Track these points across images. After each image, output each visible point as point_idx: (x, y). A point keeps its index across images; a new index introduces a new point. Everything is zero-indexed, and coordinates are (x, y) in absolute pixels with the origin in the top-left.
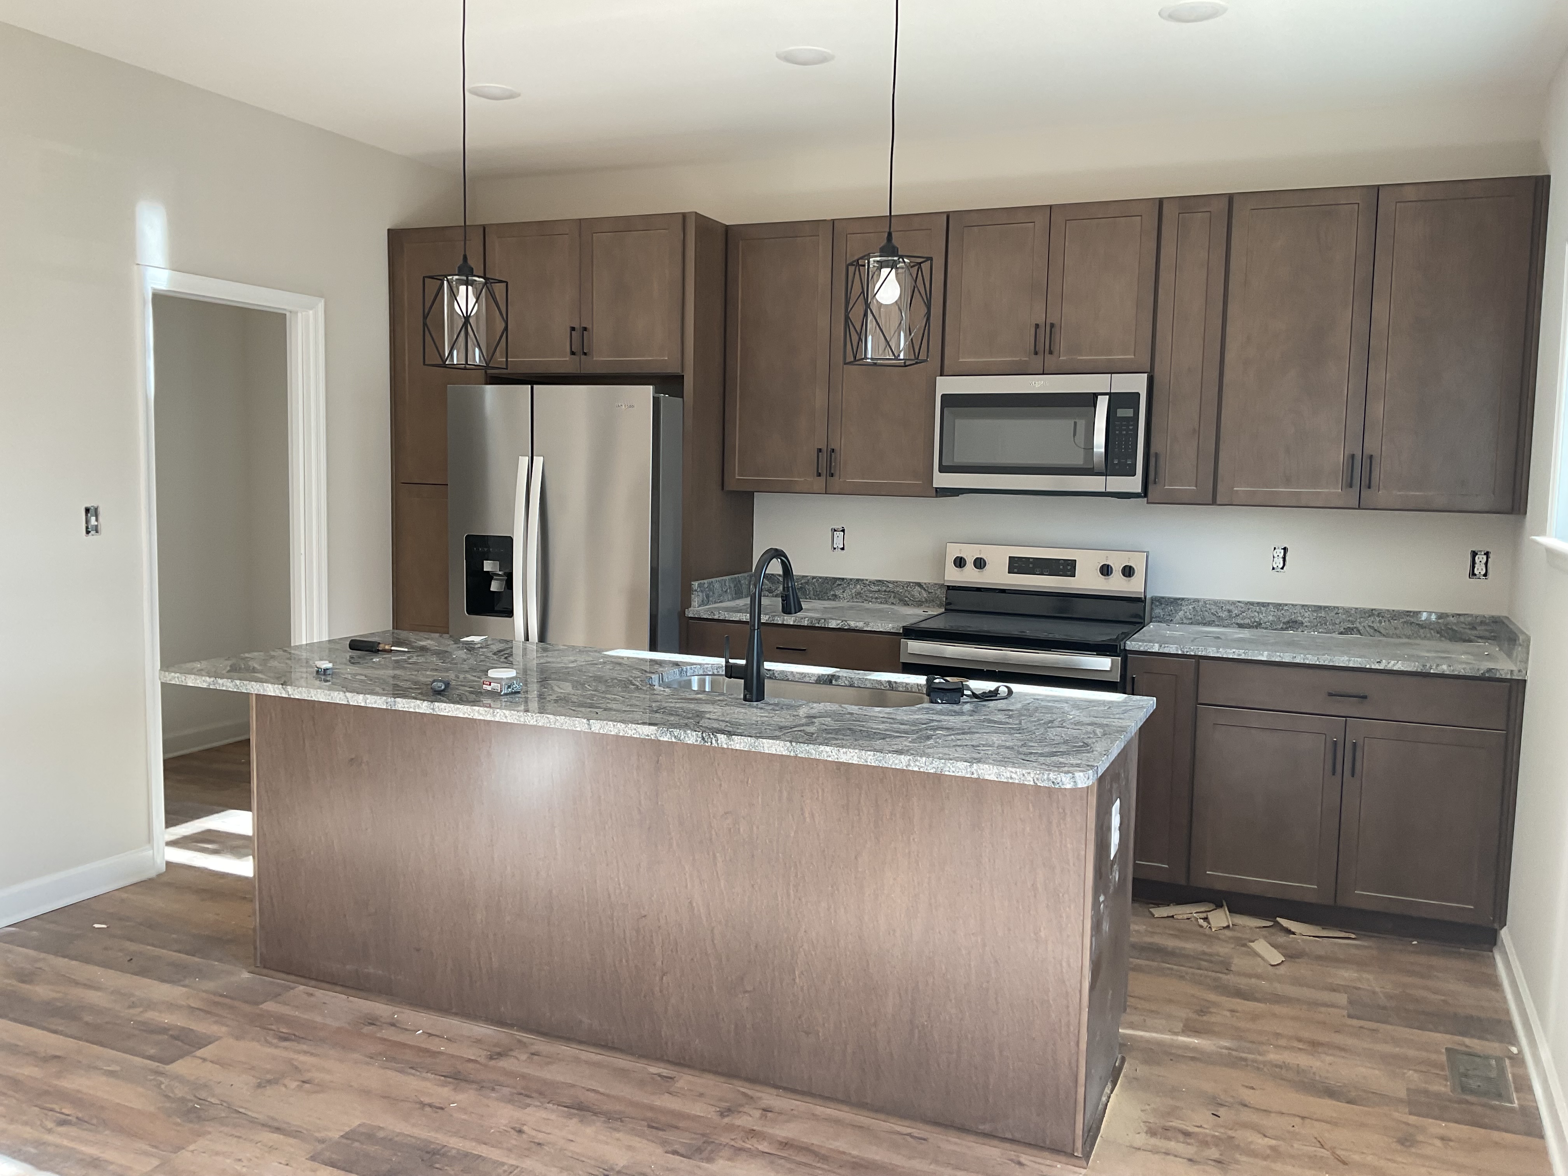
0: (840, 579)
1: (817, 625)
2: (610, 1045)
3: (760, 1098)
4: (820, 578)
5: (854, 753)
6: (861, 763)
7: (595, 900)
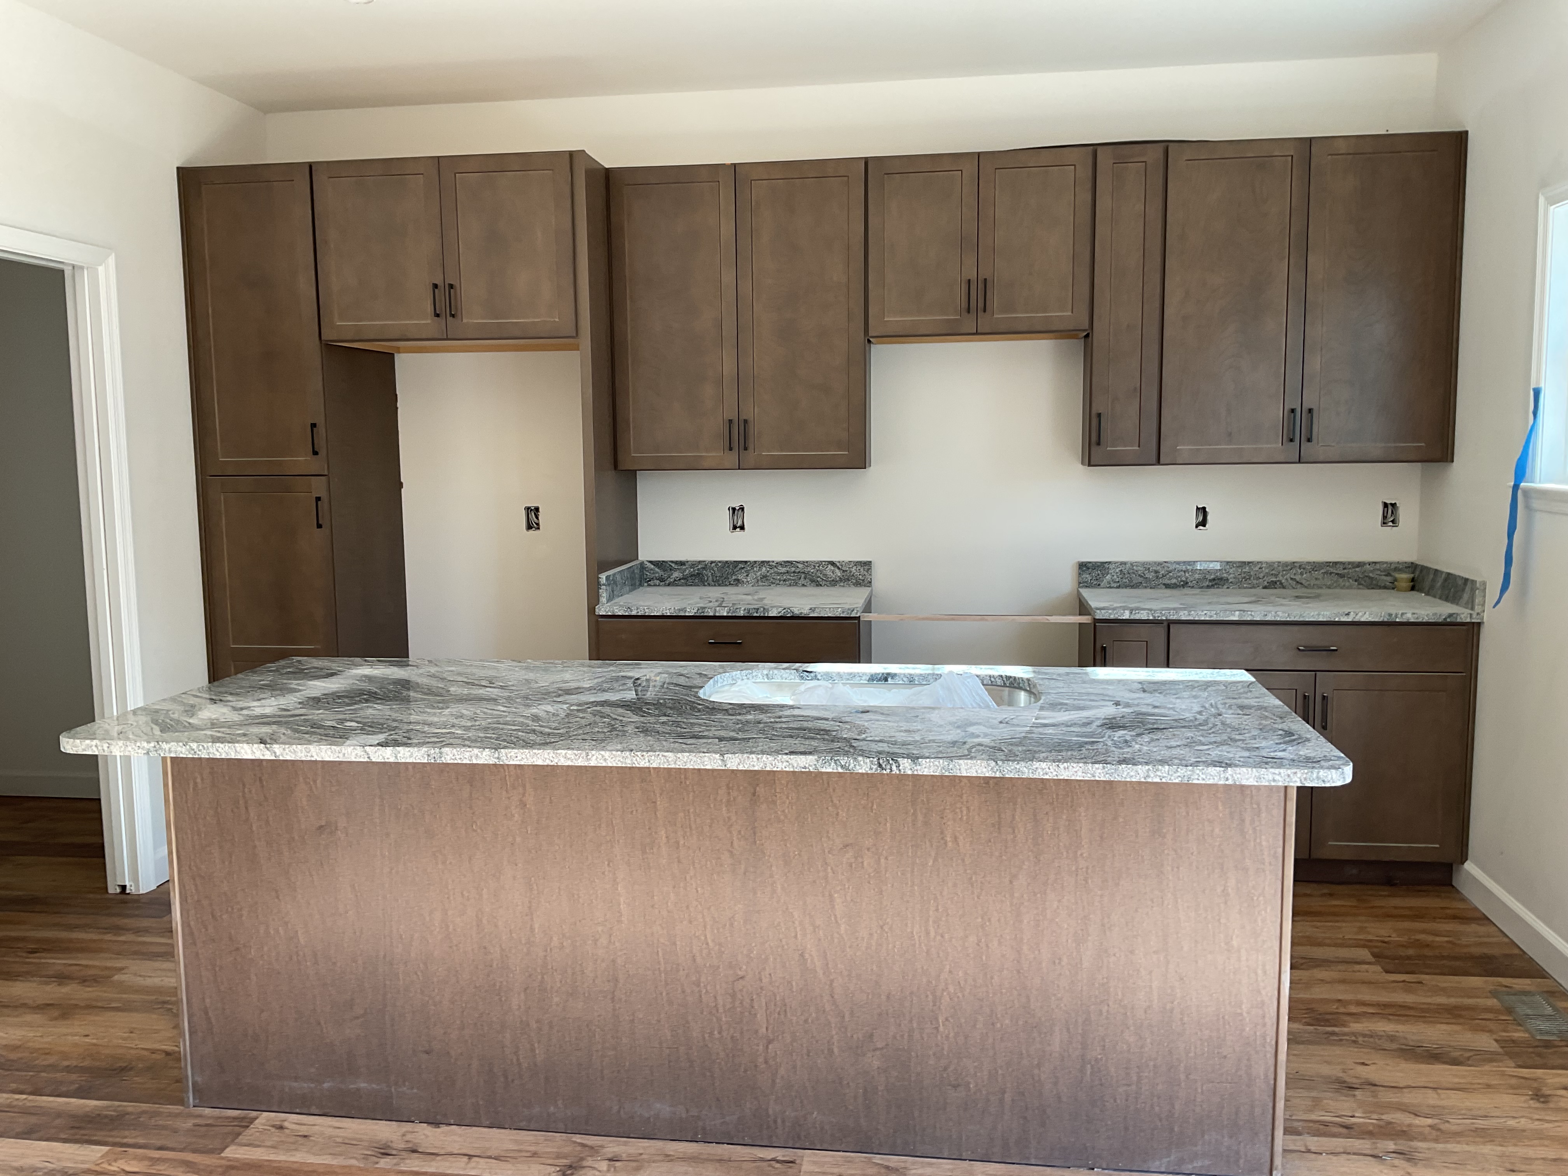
0: (742, 562)
1: (755, 615)
4: (720, 562)
5: (1078, 768)
6: (1087, 779)
7: (674, 966)
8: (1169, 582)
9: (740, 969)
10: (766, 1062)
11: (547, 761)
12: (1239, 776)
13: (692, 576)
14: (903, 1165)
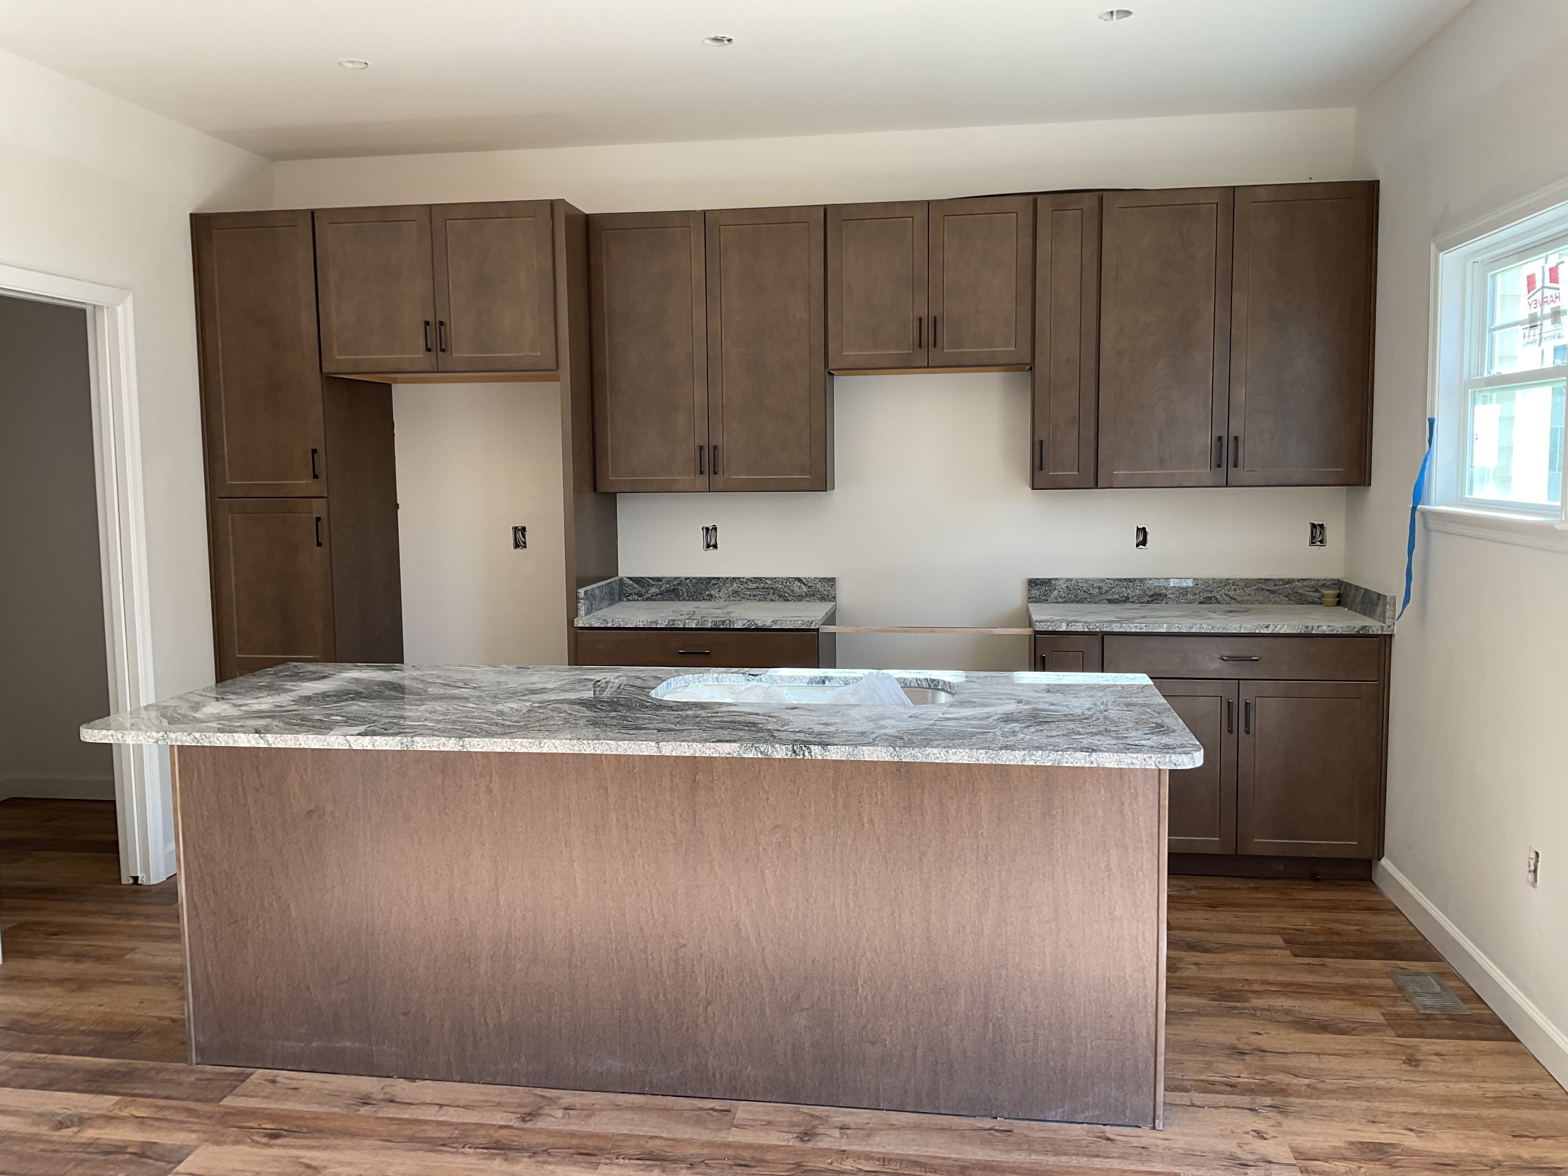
0: (714, 578)
1: (722, 626)
3: (831, 1118)
4: (694, 578)
5: (965, 753)
7: (624, 935)
8: (1111, 598)
9: (682, 938)
10: (706, 1022)
11: (505, 748)
13: (668, 591)
14: (826, 1114)
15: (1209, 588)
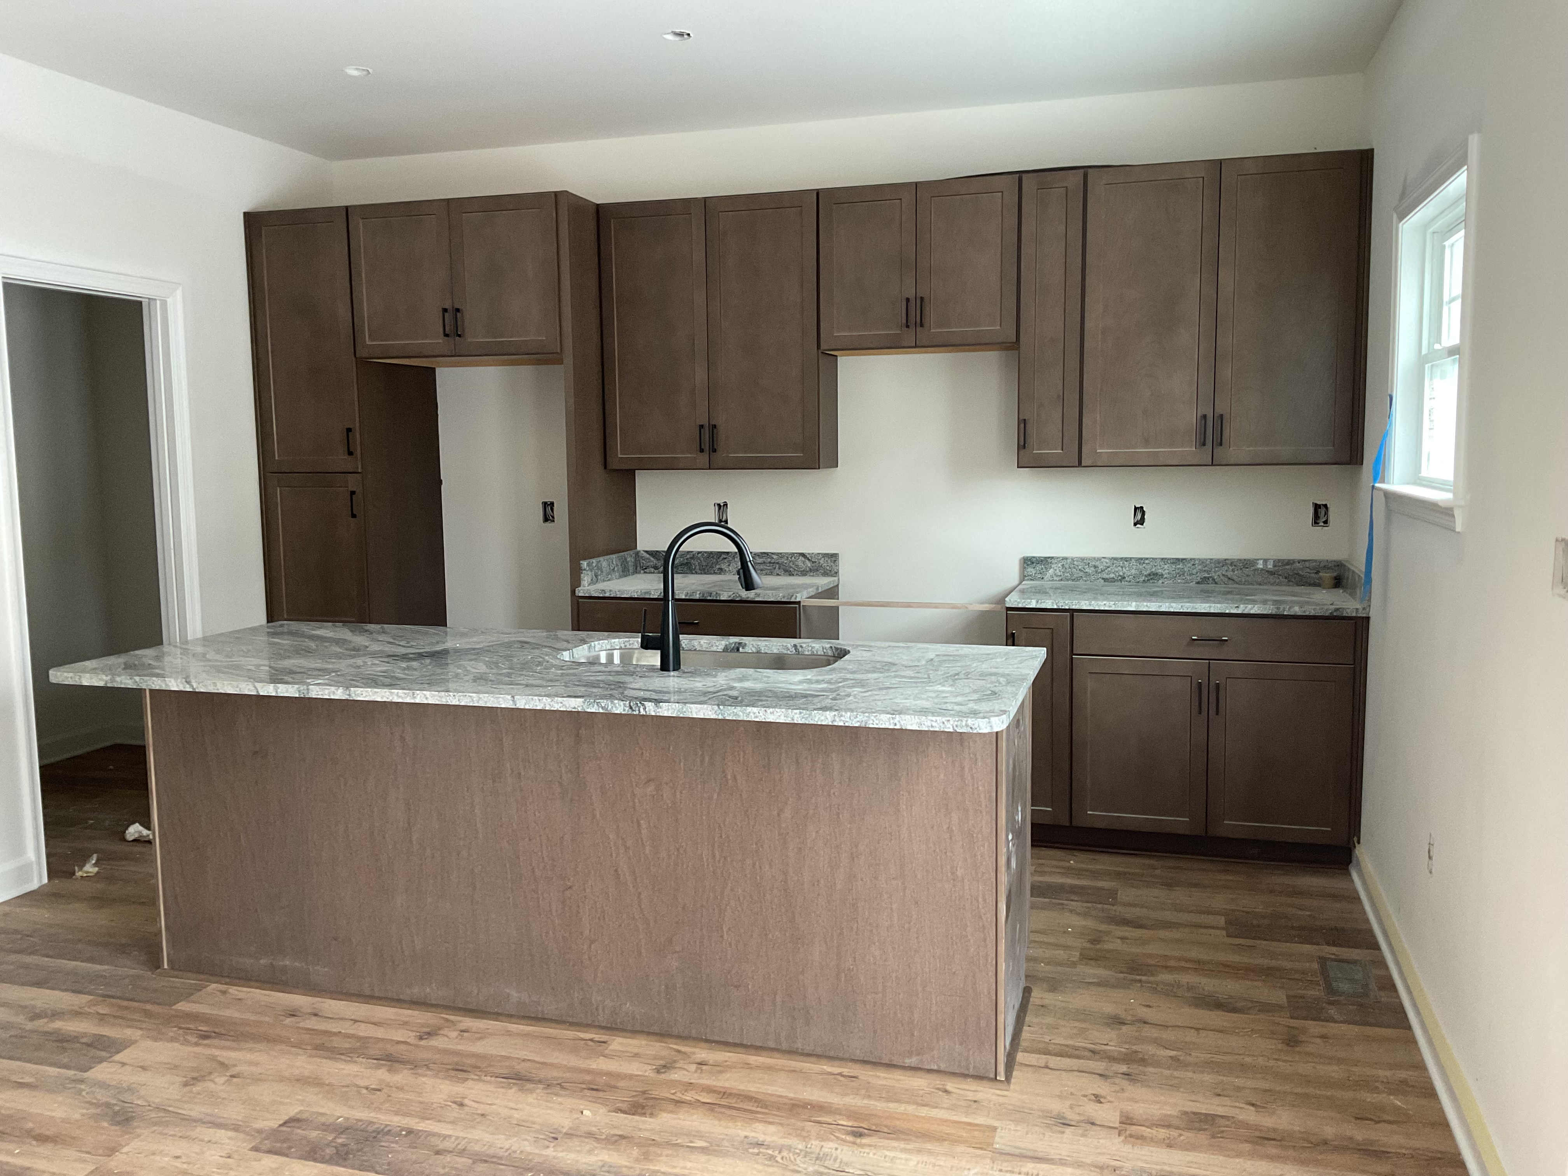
0: (724, 552)
1: (709, 598)
2: (540, 1016)
3: (694, 1053)
4: (706, 552)
8: (1107, 577)
9: (569, 880)
10: (590, 959)
12: (904, 722)
14: (690, 1050)
15: (1206, 569)
